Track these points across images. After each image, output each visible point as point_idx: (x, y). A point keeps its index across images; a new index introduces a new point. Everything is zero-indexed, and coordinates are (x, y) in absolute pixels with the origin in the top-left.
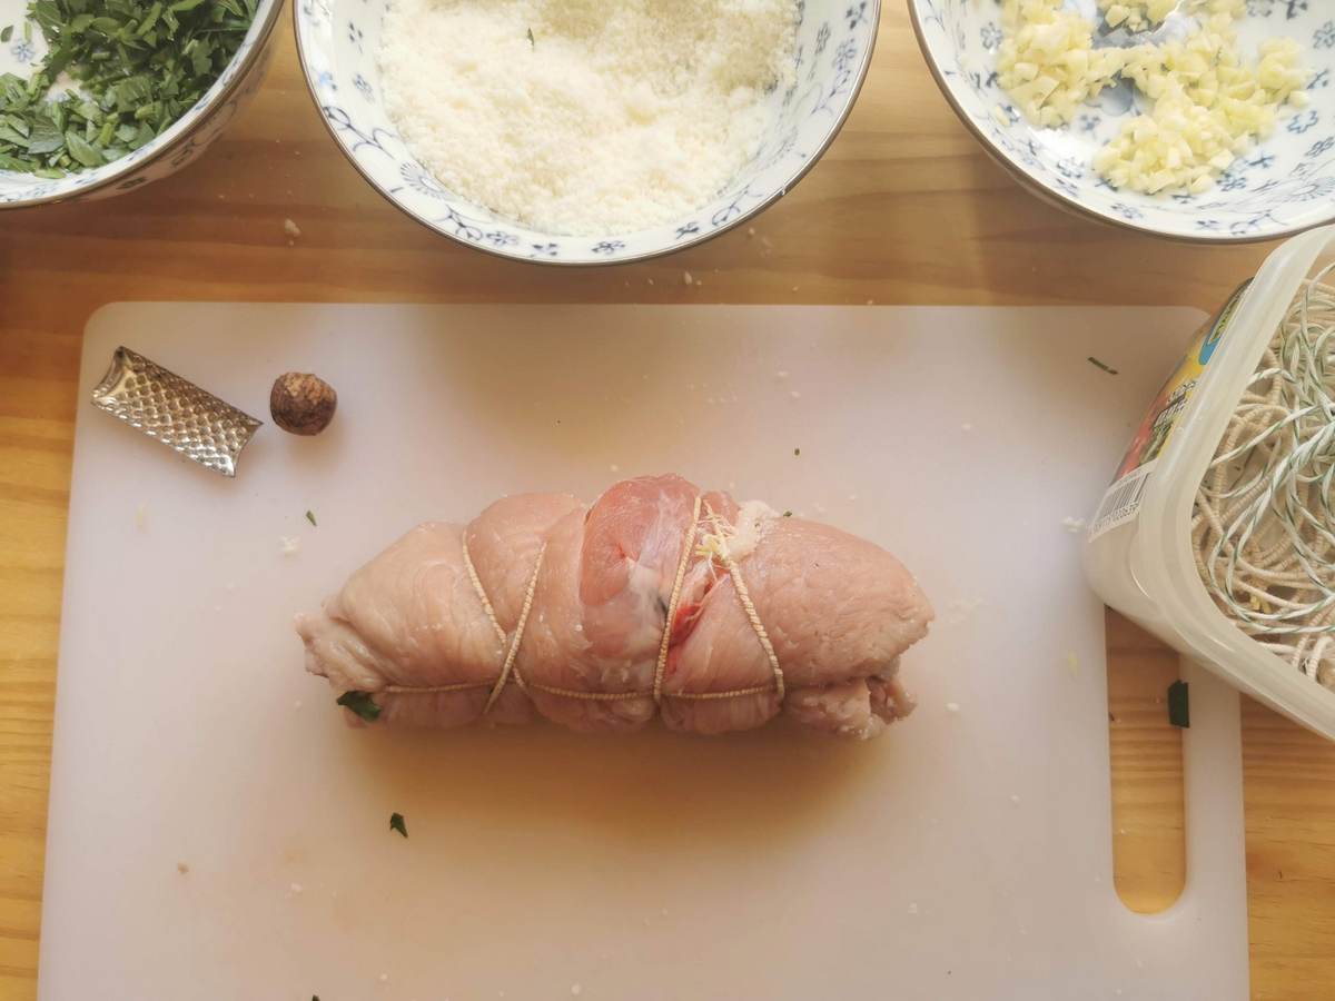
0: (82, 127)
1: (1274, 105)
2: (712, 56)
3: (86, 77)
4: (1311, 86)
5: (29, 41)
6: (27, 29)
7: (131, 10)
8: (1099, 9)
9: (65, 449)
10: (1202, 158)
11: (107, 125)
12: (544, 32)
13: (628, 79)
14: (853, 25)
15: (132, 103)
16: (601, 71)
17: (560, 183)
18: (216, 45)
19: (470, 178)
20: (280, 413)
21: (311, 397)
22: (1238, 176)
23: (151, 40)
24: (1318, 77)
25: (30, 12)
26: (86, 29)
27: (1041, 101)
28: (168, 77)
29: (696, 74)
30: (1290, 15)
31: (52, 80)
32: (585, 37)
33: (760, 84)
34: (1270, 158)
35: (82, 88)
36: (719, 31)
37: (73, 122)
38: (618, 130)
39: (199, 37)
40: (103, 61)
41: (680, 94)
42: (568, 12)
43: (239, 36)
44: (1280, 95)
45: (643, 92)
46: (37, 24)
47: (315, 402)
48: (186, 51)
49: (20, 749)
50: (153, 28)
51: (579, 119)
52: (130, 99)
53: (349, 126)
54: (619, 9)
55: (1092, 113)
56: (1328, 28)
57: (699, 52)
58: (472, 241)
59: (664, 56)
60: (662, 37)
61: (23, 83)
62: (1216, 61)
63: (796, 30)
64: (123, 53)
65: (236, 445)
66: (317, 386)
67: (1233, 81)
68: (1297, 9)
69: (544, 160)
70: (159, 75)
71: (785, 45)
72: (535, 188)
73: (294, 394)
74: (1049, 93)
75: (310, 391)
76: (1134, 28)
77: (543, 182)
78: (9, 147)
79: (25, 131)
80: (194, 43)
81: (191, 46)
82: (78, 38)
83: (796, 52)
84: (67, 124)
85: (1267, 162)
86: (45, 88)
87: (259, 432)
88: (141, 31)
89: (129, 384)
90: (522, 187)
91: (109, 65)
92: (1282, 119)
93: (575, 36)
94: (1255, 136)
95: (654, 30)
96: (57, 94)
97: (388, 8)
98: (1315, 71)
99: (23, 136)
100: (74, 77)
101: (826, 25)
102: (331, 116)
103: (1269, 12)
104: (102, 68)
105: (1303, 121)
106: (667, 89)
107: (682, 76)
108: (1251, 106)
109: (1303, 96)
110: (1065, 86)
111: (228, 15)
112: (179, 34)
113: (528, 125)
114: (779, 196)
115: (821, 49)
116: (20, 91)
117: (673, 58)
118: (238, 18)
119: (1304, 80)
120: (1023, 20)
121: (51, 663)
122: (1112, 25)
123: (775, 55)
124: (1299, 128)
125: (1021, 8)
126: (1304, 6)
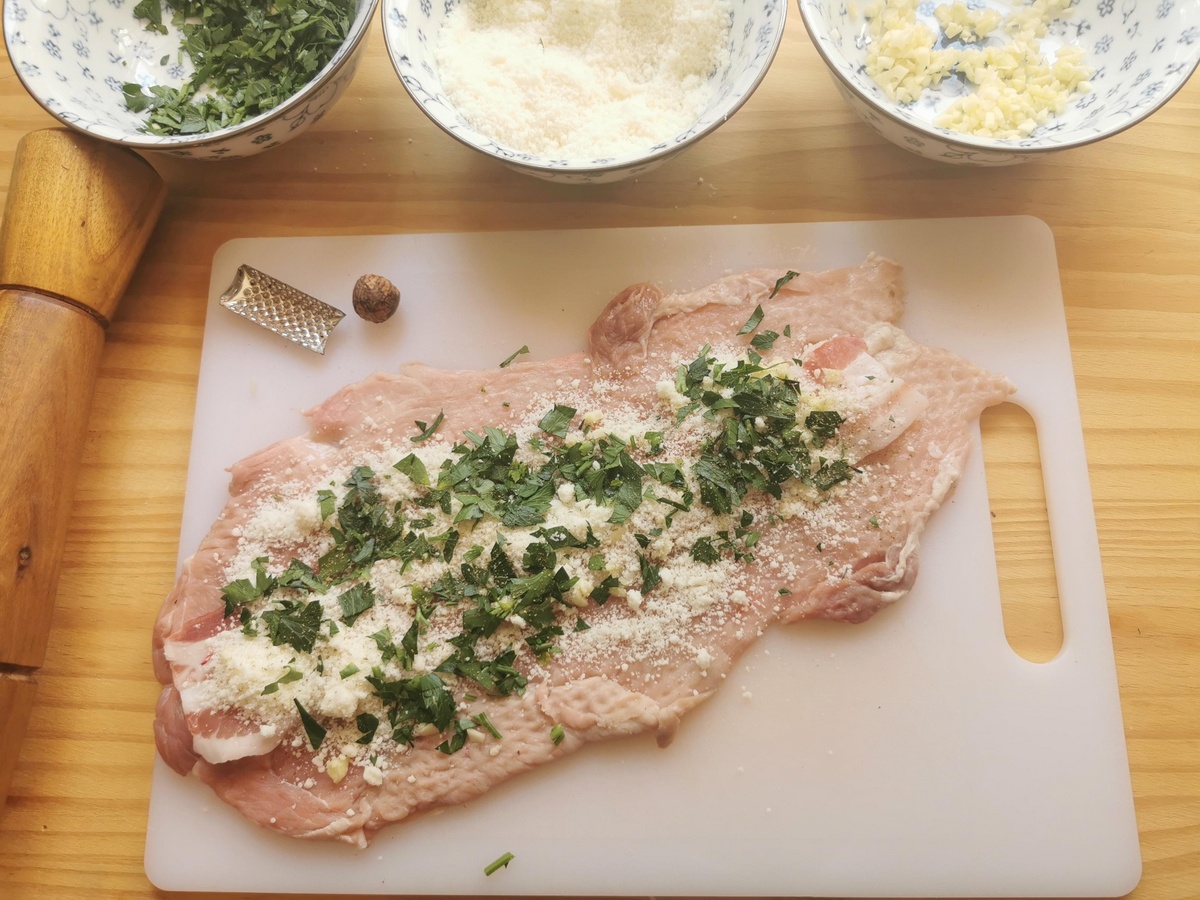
0: (218, 117)
1: (1066, 91)
2: (670, 53)
3: (220, 86)
4: (1093, 79)
5: (180, 64)
6: (180, 58)
7: (259, 35)
8: (941, 27)
9: (197, 345)
10: (1014, 125)
11: (237, 115)
12: (550, 43)
13: (610, 71)
14: (769, 13)
15: (257, 98)
16: (591, 65)
17: (564, 137)
18: (321, 51)
19: (502, 129)
20: (361, 302)
21: (383, 290)
23: (272, 56)
24: (1098, 73)
25: (181, 45)
26: (224, 52)
27: (896, 84)
28: (283, 80)
29: (658, 68)
30: (1079, 33)
31: (196, 90)
32: (579, 46)
33: (704, 73)
34: (1063, 125)
35: (218, 94)
36: (674, 35)
37: (212, 114)
38: (604, 103)
39: (309, 49)
40: (233, 75)
41: (647, 81)
42: (567, 28)
43: (336, 47)
44: (1070, 84)
45: (622, 78)
46: (186, 53)
47: (386, 294)
48: (300, 57)
49: (149, 564)
50: (274, 47)
51: (577, 94)
52: (256, 95)
53: (420, 89)
54: (604, 21)
55: (934, 94)
56: (1105, 40)
57: (660, 51)
59: (636, 56)
60: (634, 43)
61: (175, 91)
62: (1024, 61)
63: (729, 31)
64: (249, 69)
65: (325, 333)
66: (387, 283)
67: (1036, 75)
68: (1083, 30)
69: (552, 120)
70: (276, 80)
71: (721, 42)
72: (546, 140)
73: (372, 287)
74: (903, 77)
75: (383, 286)
76: (965, 40)
77: (552, 136)
78: (167, 129)
79: (179, 119)
80: (305, 52)
81: (302, 54)
82: (217, 60)
83: (730, 45)
84: (207, 115)
85: (1060, 127)
86: (191, 94)
87: (343, 322)
88: (265, 49)
89: (246, 293)
90: (537, 139)
91: (237, 77)
92: (1071, 101)
93: (572, 45)
94: (1053, 112)
95: (628, 38)
96: (200, 98)
97: (442, 26)
98: (1095, 69)
99: (177, 122)
100: (212, 87)
101: (750, 20)
102: (408, 81)
103: (1064, 33)
104: (233, 79)
105: (1086, 101)
106: (638, 79)
107: (649, 69)
108: (1050, 91)
109: (1087, 85)
110: (912, 73)
111: (328, 34)
112: (294, 48)
113: (542, 96)
114: (722, 122)
115: (747, 36)
116: (174, 95)
117: (642, 57)
118: (334, 37)
119: (1087, 74)
120: (884, 30)
121: (180, 499)
122: (950, 37)
123: (714, 50)
124: (1083, 105)
125: (883, 22)
126: (1088, 27)
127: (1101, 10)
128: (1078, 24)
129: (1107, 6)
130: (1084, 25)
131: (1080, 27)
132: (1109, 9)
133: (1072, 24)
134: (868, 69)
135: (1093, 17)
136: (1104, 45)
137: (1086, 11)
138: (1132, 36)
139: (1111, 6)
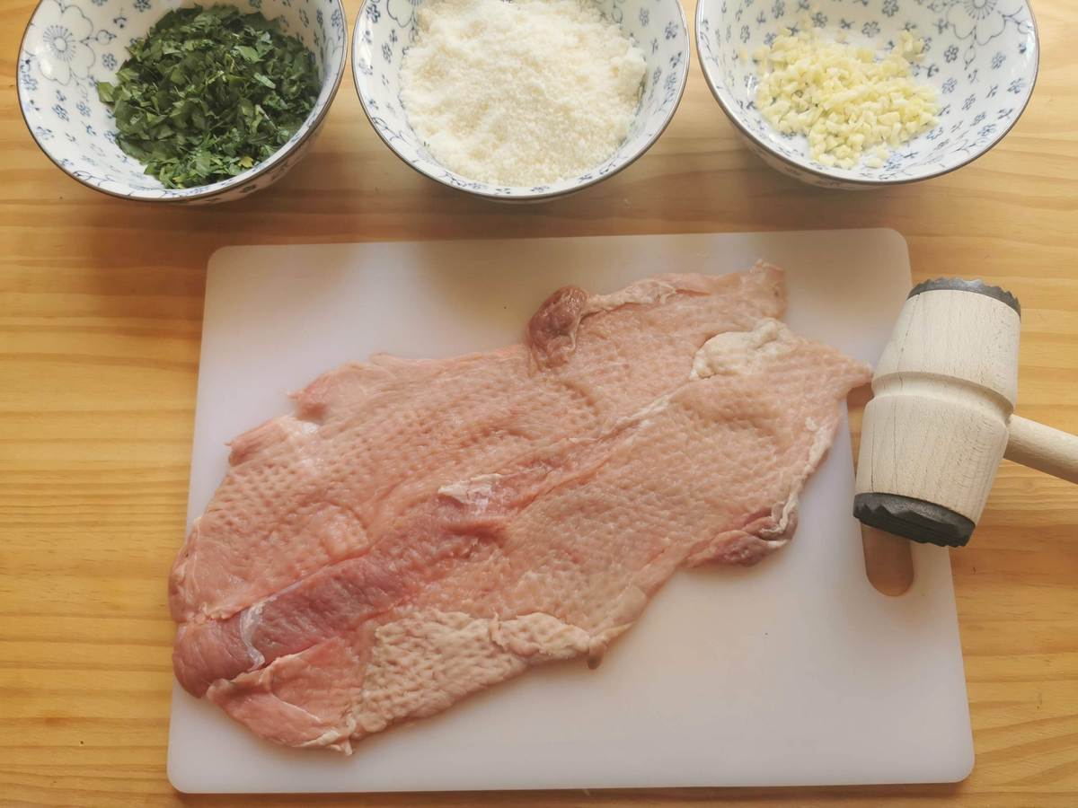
4: (941, 114)
14: (674, 65)
22: (897, 164)
24: (944, 109)
30: (929, 75)
34: (916, 153)
53: (386, 128)
56: (950, 81)
58: (461, 187)
68: (933, 72)
85: (913, 155)
92: (924, 132)
94: (907, 142)
97: (401, 68)
98: (942, 106)
102: (377, 122)
103: (917, 74)
105: (935, 134)
119: (936, 110)
126: (937, 70)
127: (948, 56)
128: (929, 66)
130: (934, 68)
131: (930, 70)
132: (953, 56)
133: (923, 67)
134: (757, 103)
135: (940, 61)
136: (950, 86)
137: (935, 56)
138: (972, 81)
139: (955, 54)
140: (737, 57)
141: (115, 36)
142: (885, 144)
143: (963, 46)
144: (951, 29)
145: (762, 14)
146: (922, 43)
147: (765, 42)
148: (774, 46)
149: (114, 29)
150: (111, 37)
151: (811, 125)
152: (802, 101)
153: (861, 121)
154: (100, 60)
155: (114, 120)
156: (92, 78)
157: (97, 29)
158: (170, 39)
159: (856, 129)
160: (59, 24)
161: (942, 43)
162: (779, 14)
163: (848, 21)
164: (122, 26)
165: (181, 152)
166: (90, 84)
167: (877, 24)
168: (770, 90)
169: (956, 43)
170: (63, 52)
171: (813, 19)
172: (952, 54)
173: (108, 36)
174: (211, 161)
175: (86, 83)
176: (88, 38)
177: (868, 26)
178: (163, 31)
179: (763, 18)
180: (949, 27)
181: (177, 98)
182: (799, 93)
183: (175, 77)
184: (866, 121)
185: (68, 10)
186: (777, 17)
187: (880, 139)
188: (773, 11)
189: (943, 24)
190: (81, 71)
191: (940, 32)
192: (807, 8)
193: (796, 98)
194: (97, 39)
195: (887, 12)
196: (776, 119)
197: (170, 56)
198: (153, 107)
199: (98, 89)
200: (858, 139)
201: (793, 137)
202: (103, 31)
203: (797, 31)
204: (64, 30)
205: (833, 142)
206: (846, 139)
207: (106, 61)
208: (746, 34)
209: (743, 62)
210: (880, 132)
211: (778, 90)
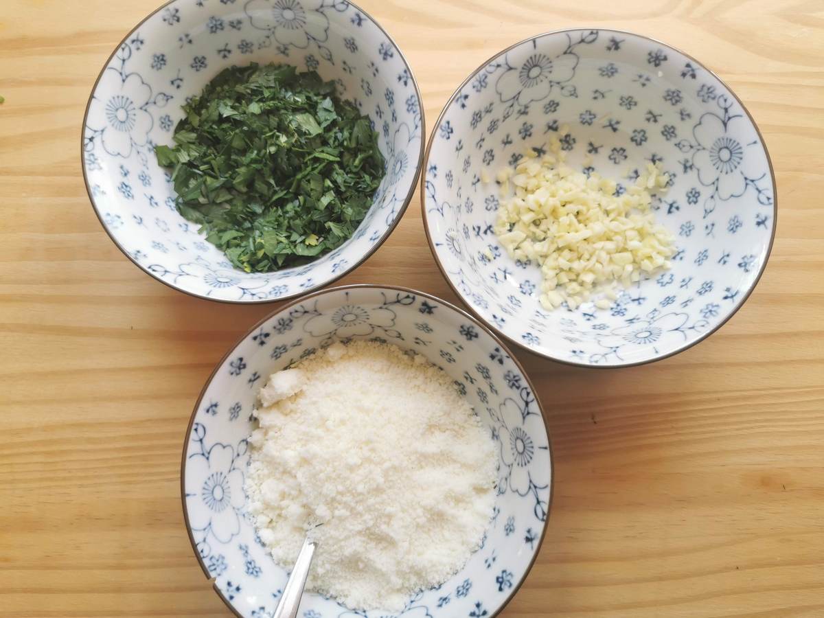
4: (674, 259)
22: (624, 307)
24: (679, 253)
30: (670, 212)
34: (644, 299)
56: (688, 225)
68: (673, 209)
85: (641, 301)
92: (654, 275)
98: (677, 250)
103: (658, 208)
105: (666, 279)
119: (671, 254)
124: (662, 283)
126: (677, 208)
127: (689, 197)
128: (671, 202)
129: (694, 196)
130: (675, 205)
131: (671, 206)
132: (695, 200)
133: (665, 202)
134: (495, 229)
135: (682, 201)
136: (687, 230)
137: (677, 194)
138: (708, 234)
139: (697, 198)
140: (478, 180)
141: (172, 97)
142: (615, 283)
143: (706, 193)
144: (695, 171)
145: (508, 137)
146: (665, 178)
147: (510, 163)
148: (518, 168)
149: (171, 90)
150: (168, 98)
151: (545, 256)
152: (539, 232)
153: (594, 259)
154: (157, 123)
155: (172, 184)
156: (151, 143)
157: (155, 92)
158: (225, 97)
159: (587, 268)
160: (121, 95)
161: (685, 183)
162: (526, 135)
163: (596, 145)
164: (178, 87)
165: (240, 219)
166: (149, 150)
167: (624, 150)
168: (509, 217)
169: (699, 188)
170: (124, 122)
171: (561, 141)
172: (693, 196)
173: (165, 98)
174: (277, 240)
175: (145, 150)
176: (147, 104)
177: (615, 152)
178: (219, 89)
179: (509, 140)
180: (694, 169)
181: (238, 165)
182: (536, 223)
183: (237, 143)
184: (597, 261)
185: (129, 78)
186: (524, 138)
187: (612, 277)
188: (520, 133)
189: (688, 165)
190: (141, 139)
191: (685, 171)
192: (556, 129)
193: (533, 228)
194: (155, 103)
195: (636, 141)
196: (511, 247)
197: (228, 119)
198: (212, 169)
199: (157, 154)
200: (588, 278)
201: (528, 267)
202: (161, 94)
203: (544, 152)
204: (125, 99)
205: (564, 278)
206: (578, 275)
207: (163, 123)
208: (490, 156)
209: (485, 185)
210: (612, 271)
211: (516, 218)
